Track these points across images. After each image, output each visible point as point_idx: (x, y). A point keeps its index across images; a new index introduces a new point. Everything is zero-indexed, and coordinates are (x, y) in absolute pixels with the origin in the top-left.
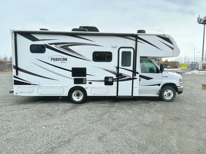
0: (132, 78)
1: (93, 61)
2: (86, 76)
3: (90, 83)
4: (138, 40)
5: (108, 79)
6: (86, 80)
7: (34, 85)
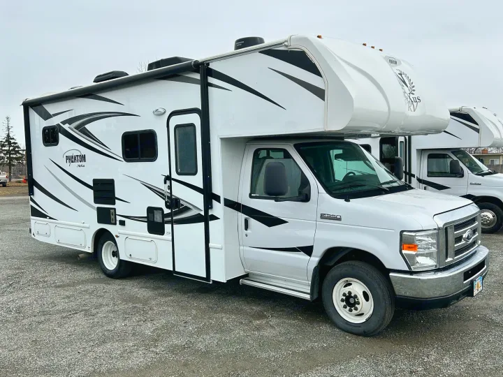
0: (203, 213)
1: (122, 160)
2: (114, 204)
3: (122, 223)
4: (211, 80)
5: (153, 213)
6: (116, 215)
7: (50, 218)
